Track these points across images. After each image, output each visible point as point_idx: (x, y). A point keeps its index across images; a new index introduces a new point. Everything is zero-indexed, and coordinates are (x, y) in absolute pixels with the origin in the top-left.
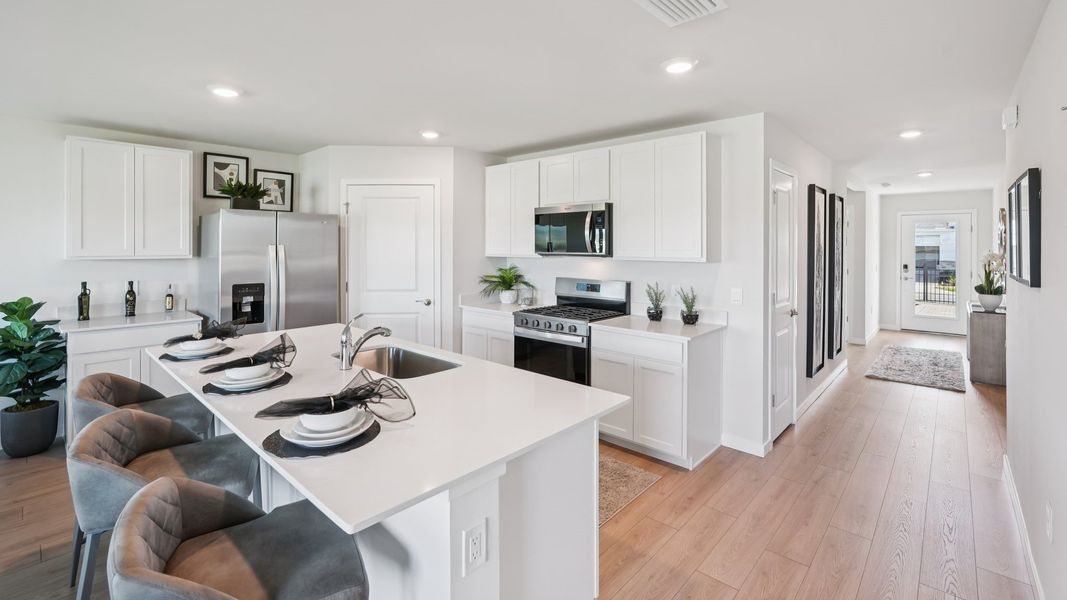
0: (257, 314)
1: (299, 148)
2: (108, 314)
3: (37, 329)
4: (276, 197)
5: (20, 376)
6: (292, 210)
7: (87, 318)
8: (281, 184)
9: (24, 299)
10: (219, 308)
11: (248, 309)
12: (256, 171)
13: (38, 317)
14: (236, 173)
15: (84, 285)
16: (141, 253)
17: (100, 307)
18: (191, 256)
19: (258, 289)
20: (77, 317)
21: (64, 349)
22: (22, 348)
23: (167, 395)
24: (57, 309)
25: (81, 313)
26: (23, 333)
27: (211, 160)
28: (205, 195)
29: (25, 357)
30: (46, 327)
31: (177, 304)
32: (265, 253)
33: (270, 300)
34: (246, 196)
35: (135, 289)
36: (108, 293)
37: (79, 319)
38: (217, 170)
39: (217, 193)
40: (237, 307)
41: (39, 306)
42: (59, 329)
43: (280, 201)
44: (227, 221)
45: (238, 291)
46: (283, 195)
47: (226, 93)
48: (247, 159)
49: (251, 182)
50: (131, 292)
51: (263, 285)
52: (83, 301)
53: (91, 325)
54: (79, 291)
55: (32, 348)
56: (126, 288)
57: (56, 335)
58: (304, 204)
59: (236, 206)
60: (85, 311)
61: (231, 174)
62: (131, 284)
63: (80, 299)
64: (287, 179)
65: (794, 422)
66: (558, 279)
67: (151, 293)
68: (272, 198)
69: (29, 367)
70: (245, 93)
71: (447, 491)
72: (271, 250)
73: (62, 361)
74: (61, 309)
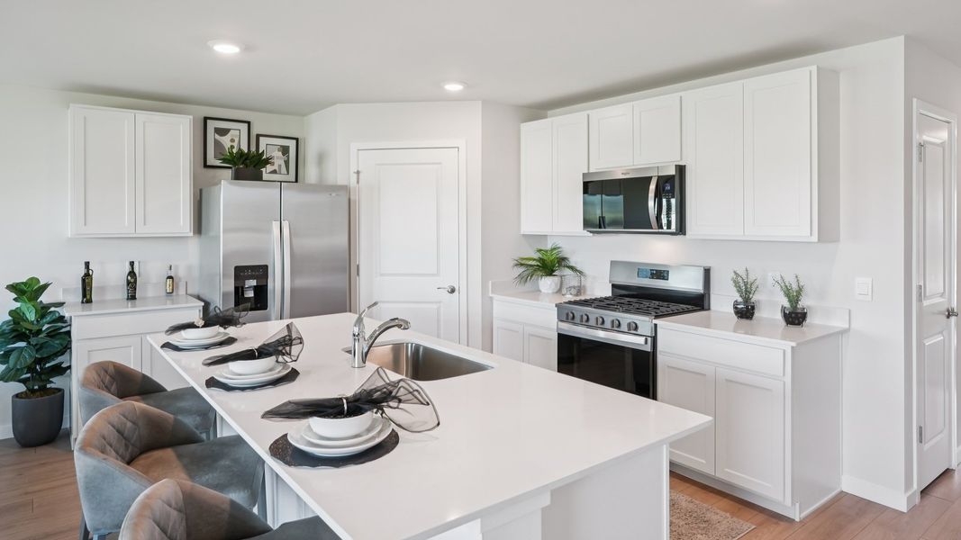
0: (260, 301)
1: (303, 108)
2: (109, 297)
3: (44, 311)
4: (280, 166)
5: (29, 361)
6: (296, 181)
7: (89, 301)
8: (285, 150)
9: (32, 279)
10: (221, 293)
11: (250, 294)
12: (258, 136)
13: (45, 298)
14: (236, 140)
15: (87, 264)
16: (143, 231)
17: (102, 289)
18: (192, 234)
19: (261, 272)
20: (80, 298)
21: (69, 333)
22: (30, 331)
23: (169, 388)
24: (61, 291)
25: (84, 296)
26: (31, 316)
27: (212, 125)
28: (206, 166)
29: (33, 341)
30: (52, 309)
31: (177, 288)
32: (269, 231)
33: (274, 285)
34: (248, 166)
35: (136, 270)
36: (110, 275)
37: (82, 302)
38: (217, 137)
39: (218, 163)
40: (239, 291)
41: (45, 287)
42: (64, 312)
43: (284, 170)
44: (229, 193)
45: (241, 273)
46: (287, 163)
47: (227, 49)
48: (249, 123)
49: (253, 149)
50: (132, 273)
51: (266, 266)
52: (87, 281)
53: (94, 309)
54: (82, 271)
55: (39, 332)
56: (128, 269)
57: (61, 319)
58: (311, 173)
59: (238, 176)
60: (88, 293)
61: (232, 140)
62: (132, 264)
63: (83, 280)
64: (292, 144)
65: (953, 466)
66: (612, 262)
67: (151, 275)
68: (275, 167)
69: (37, 351)
70: (247, 48)
71: (479, 520)
72: (276, 226)
73: (67, 348)
74: (65, 291)
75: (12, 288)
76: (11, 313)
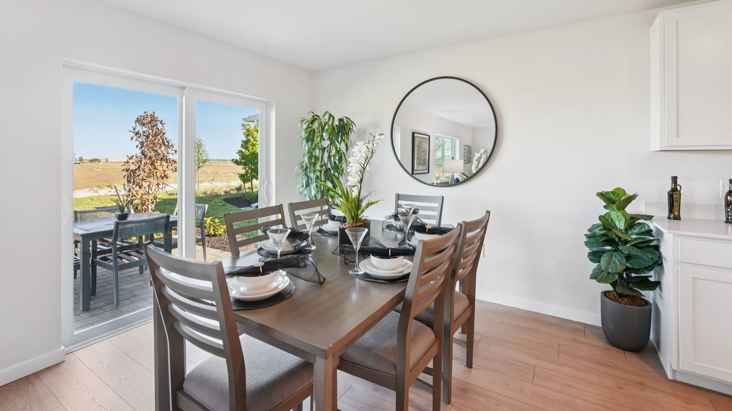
2: (697, 215)
3: (632, 221)
5: (620, 268)
7: (678, 218)
9: (618, 189)
13: (631, 209)
15: (675, 179)
17: (691, 206)
20: (666, 214)
21: (658, 247)
22: (620, 238)
25: (671, 210)
26: (621, 224)
30: (641, 221)
37: (669, 218)
41: (633, 197)
42: (652, 225)
52: (674, 198)
53: (682, 227)
54: (669, 187)
55: (628, 241)
57: (649, 232)
60: (676, 209)
63: (671, 196)
69: (627, 260)
73: (658, 263)
74: (648, 204)
75: (602, 195)
76: (601, 218)
